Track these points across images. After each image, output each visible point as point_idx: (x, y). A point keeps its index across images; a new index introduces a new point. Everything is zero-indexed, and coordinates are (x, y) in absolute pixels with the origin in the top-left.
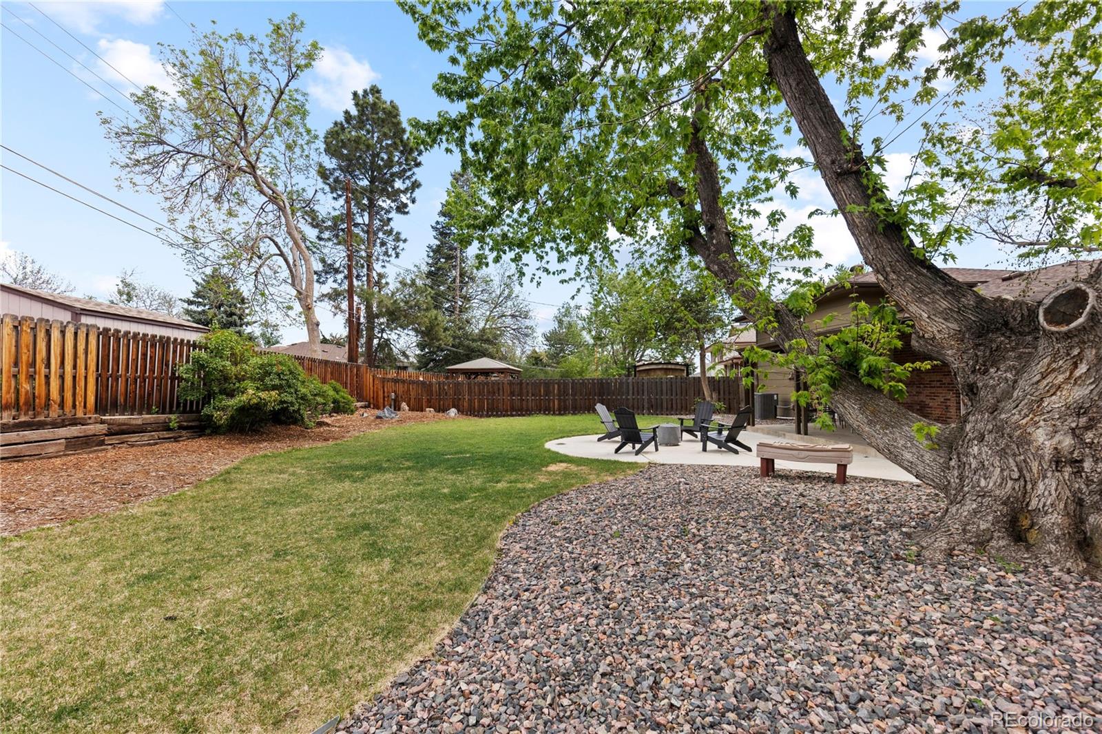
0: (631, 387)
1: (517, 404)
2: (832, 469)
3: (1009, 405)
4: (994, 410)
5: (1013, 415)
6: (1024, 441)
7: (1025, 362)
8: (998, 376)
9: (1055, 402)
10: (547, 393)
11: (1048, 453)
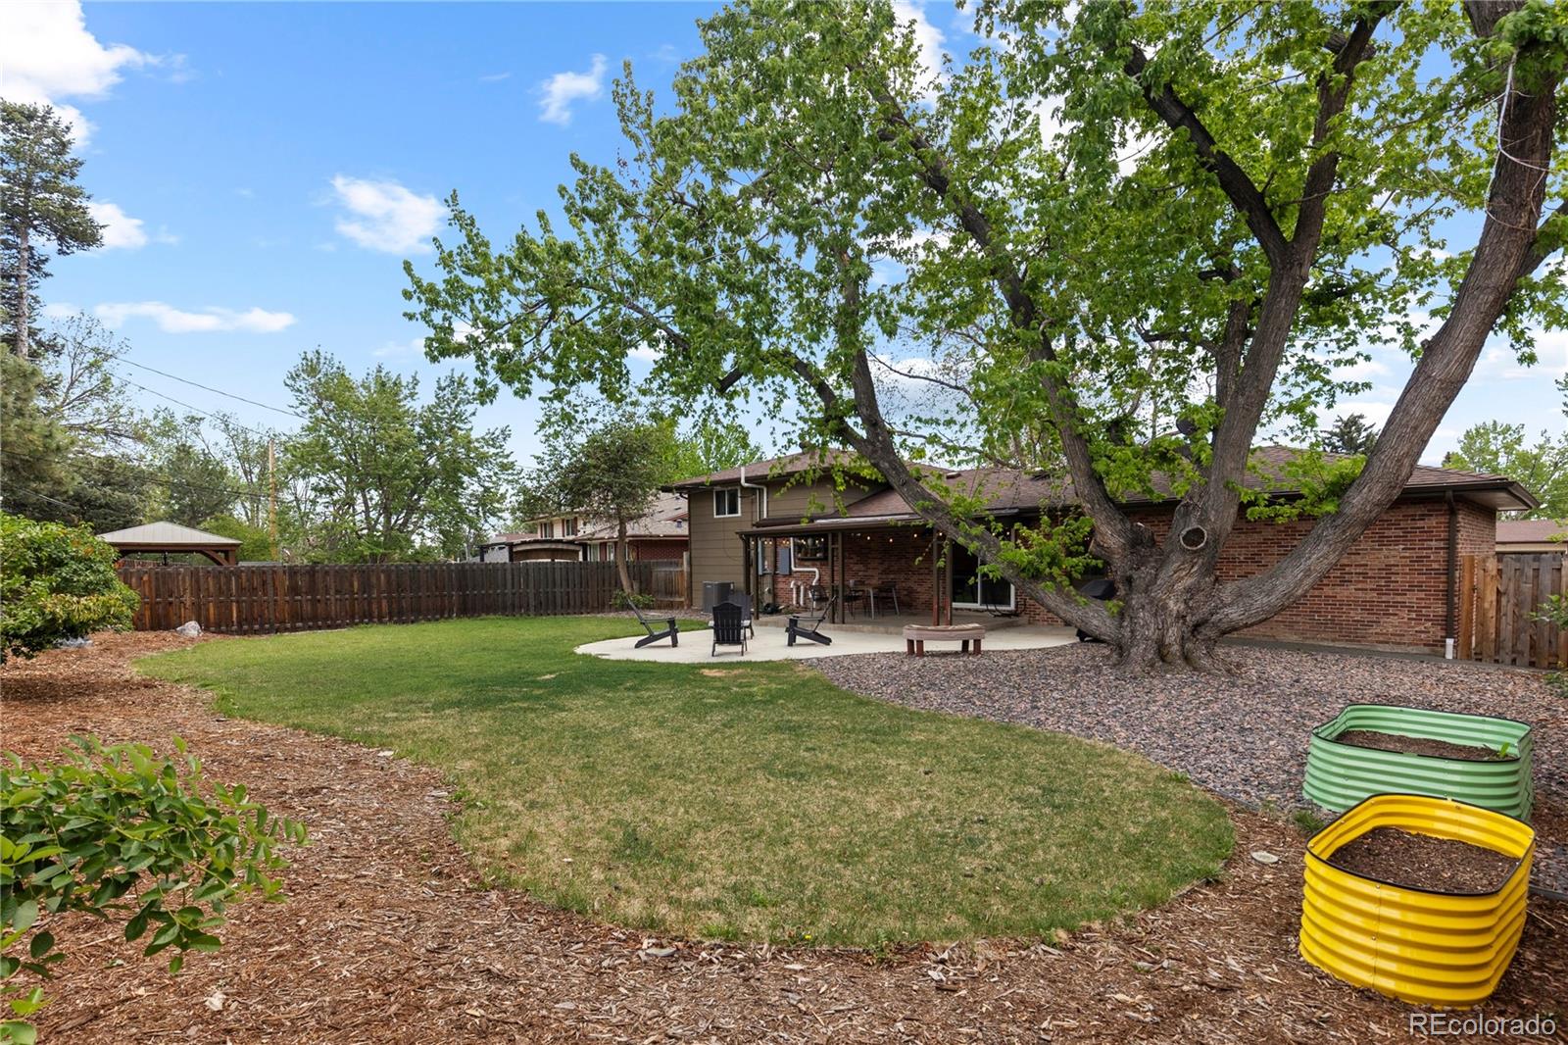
0: (509, 577)
1: (308, 608)
2: (957, 646)
3: (1155, 588)
4: (1146, 591)
5: (1157, 593)
6: (1165, 607)
7: (1162, 564)
8: (1146, 571)
9: (1179, 586)
10: (366, 587)
11: (1175, 613)
